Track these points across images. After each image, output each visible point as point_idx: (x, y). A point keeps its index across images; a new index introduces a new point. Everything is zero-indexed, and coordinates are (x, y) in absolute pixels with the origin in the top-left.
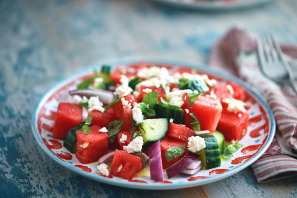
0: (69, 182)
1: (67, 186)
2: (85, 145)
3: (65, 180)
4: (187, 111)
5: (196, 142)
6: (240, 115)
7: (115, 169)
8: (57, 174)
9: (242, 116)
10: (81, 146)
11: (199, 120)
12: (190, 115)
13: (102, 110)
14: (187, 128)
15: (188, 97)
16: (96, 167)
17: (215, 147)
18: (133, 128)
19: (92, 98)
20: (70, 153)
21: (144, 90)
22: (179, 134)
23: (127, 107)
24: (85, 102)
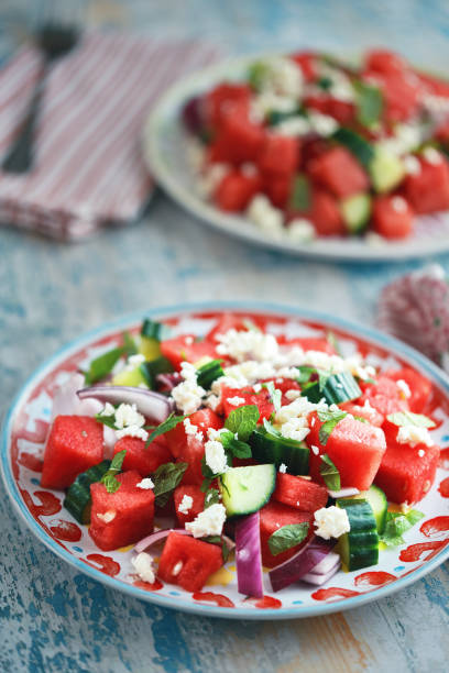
0: (75, 587)
1: (71, 597)
2: (109, 517)
3: (66, 583)
4: (316, 450)
5: (329, 520)
6: (421, 453)
7: (168, 569)
8: (50, 567)
9: (425, 455)
10: (99, 515)
11: (338, 469)
12: (321, 459)
13: (144, 435)
14: (313, 485)
15: (318, 420)
16: (130, 562)
17: (370, 527)
18: (205, 483)
19: (122, 406)
20: (78, 524)
21: (229, 400)
22: (299, 497)
23: (195, 440)
24: (109, 414)
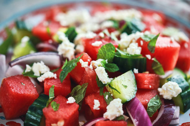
2: (61, 124)
4: (149, 57)
5: (170, 89)
6: (186, 46)
9: (188, 46)
10: (54, 125)
11: (161, 63)
12: (153, 61)
15: (144, 41)
19: (35, 64)
21: (93, 44)
22: (150, 83)
23: (90, 69)
24: (29, 71)
